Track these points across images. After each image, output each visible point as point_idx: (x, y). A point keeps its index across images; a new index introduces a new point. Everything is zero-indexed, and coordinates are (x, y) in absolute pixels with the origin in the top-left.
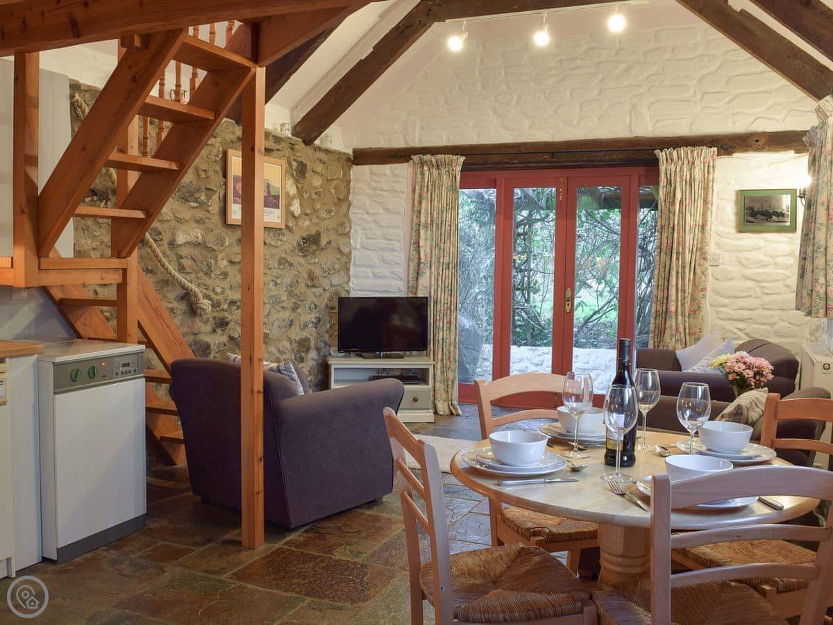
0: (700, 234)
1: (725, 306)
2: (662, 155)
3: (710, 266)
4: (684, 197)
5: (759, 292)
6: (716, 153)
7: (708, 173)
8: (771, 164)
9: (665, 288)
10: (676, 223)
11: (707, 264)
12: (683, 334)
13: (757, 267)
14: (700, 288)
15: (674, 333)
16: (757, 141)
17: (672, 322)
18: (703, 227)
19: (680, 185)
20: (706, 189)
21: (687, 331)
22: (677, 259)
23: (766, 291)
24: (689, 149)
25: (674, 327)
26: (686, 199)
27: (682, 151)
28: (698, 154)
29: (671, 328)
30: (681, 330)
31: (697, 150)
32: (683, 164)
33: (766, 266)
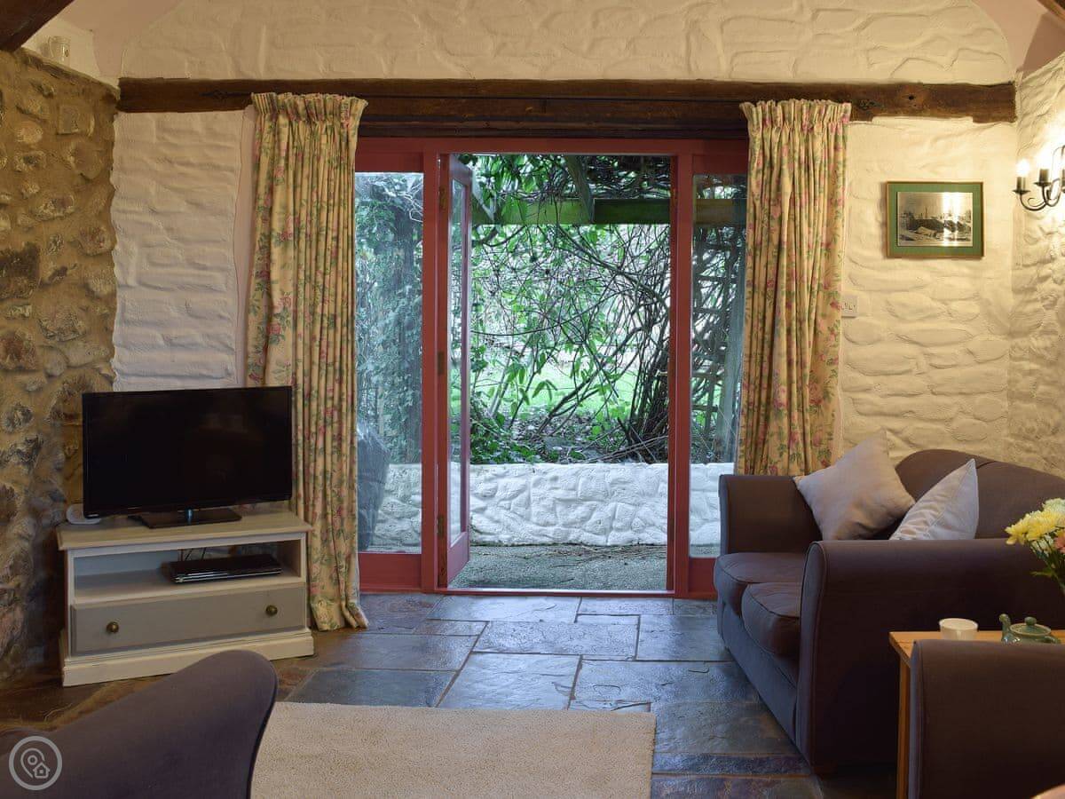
0: (823, 258)
1: (867, 390)
2: (756, 112)
3: (842, 317)
4: (797, 191)
5: (923, 362)
6: (849, 114)
7: (836, 148)
8: (937, 139)
9: (766, 358)
10: (785, 238)
11: (838, 315)
12: (801, 445)
13: (922, 320)
14: (827, 358)
15: (786, 442)
16: (911, 98)
17: (780, 424)
18: (829, 246)
19: (789, 168)
20: (834, 177)
21: (809, 439)
22: (789, 306)
23: (937, 362)
24: (804, 104)
25: (786, 432)
26: (800, 194)
27: (793, 105)
28: (820, 112)
29: (780, 434)
30: (799, 437)
31: (818, 105)
32: (793, 130)
33: (933, 317)
